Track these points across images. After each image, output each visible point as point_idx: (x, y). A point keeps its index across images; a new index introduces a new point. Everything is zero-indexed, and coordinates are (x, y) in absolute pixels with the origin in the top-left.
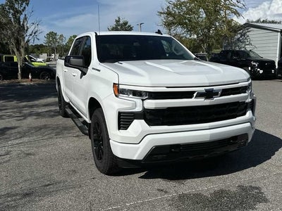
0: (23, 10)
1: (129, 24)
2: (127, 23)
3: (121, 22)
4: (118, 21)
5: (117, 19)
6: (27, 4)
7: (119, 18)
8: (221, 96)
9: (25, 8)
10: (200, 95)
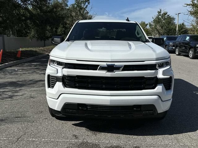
0: (86, 7)
1: (168, 14)
2: (166, 14)
3: (162, 13)
4: (159, 12)
5: (159, 11)
6: (89, 3)
7: (161, 10)
8: (123, 70)
9: (87, 6)
10: (103, 68)
